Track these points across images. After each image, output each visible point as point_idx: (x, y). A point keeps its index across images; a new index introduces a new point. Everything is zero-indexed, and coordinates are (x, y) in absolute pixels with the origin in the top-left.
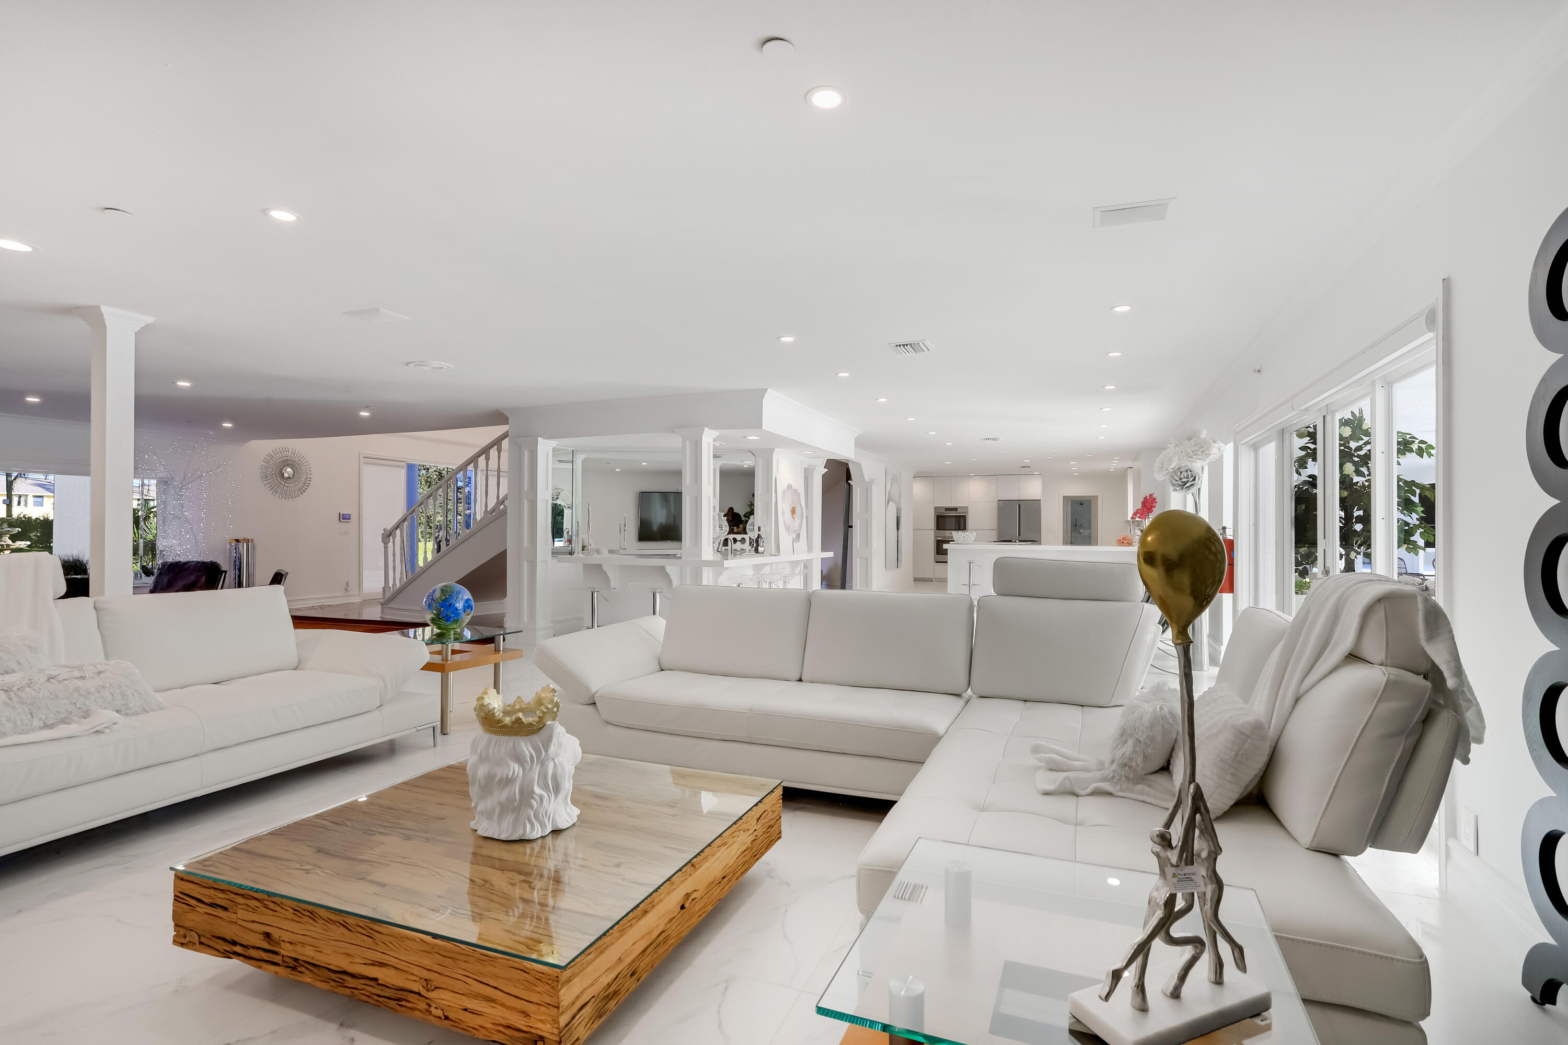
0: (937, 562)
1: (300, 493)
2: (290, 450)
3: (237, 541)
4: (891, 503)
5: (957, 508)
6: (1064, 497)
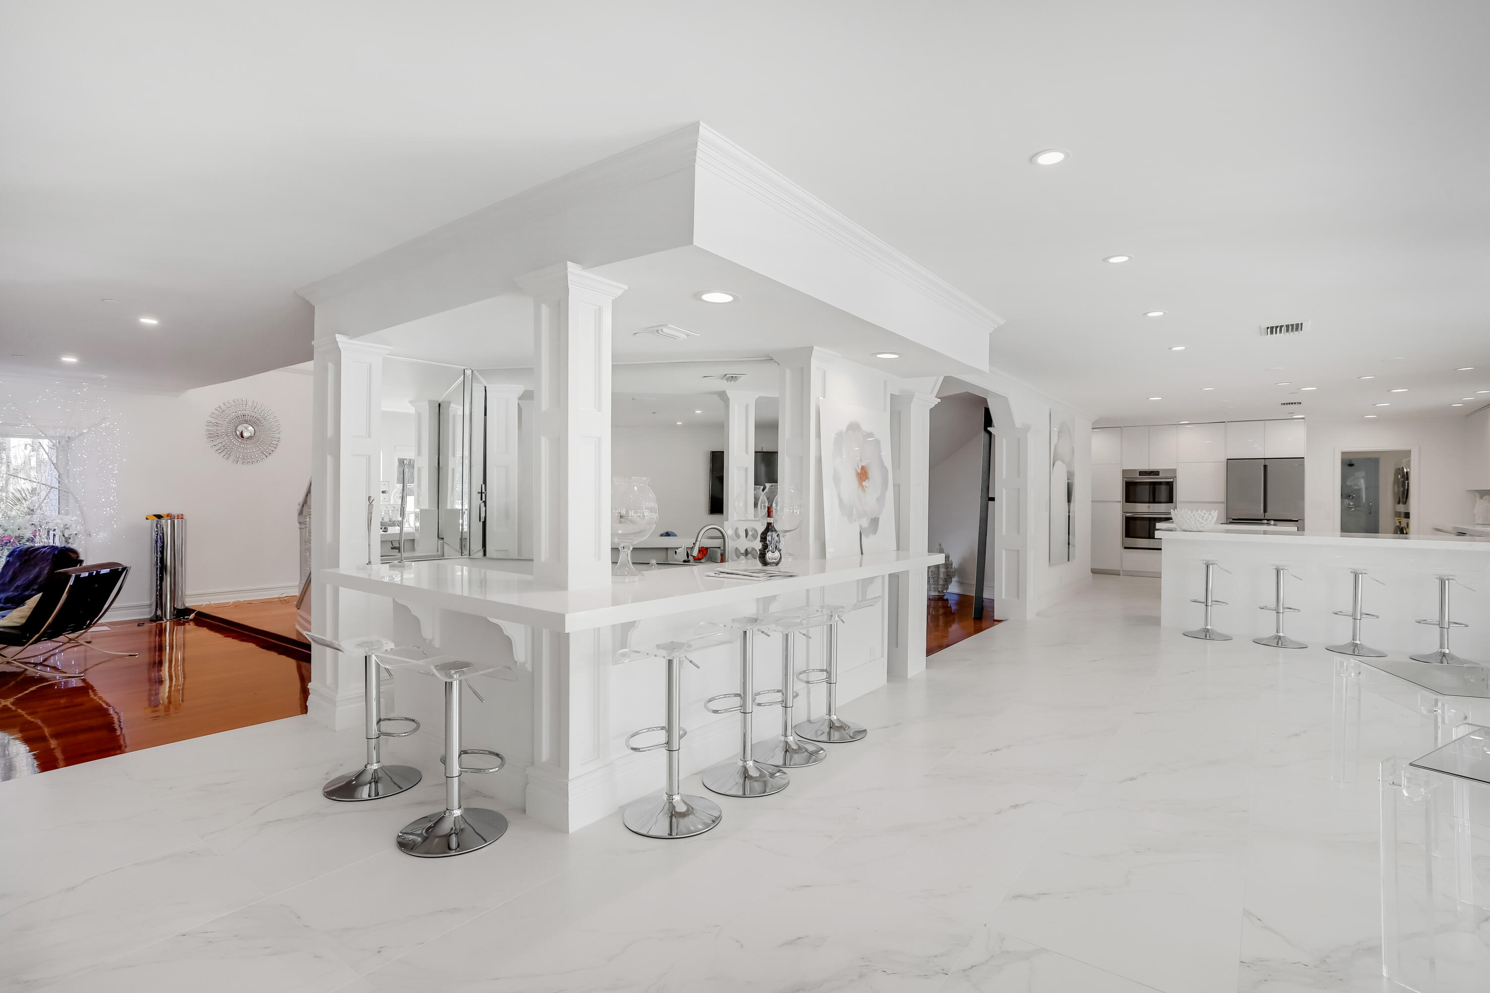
0: (1126, 548)
1: (264, 457)
2: (250, 403)
3: (159, 517)
4: (1058, 463)
5: (1159, 472)
6: (1343, 453)
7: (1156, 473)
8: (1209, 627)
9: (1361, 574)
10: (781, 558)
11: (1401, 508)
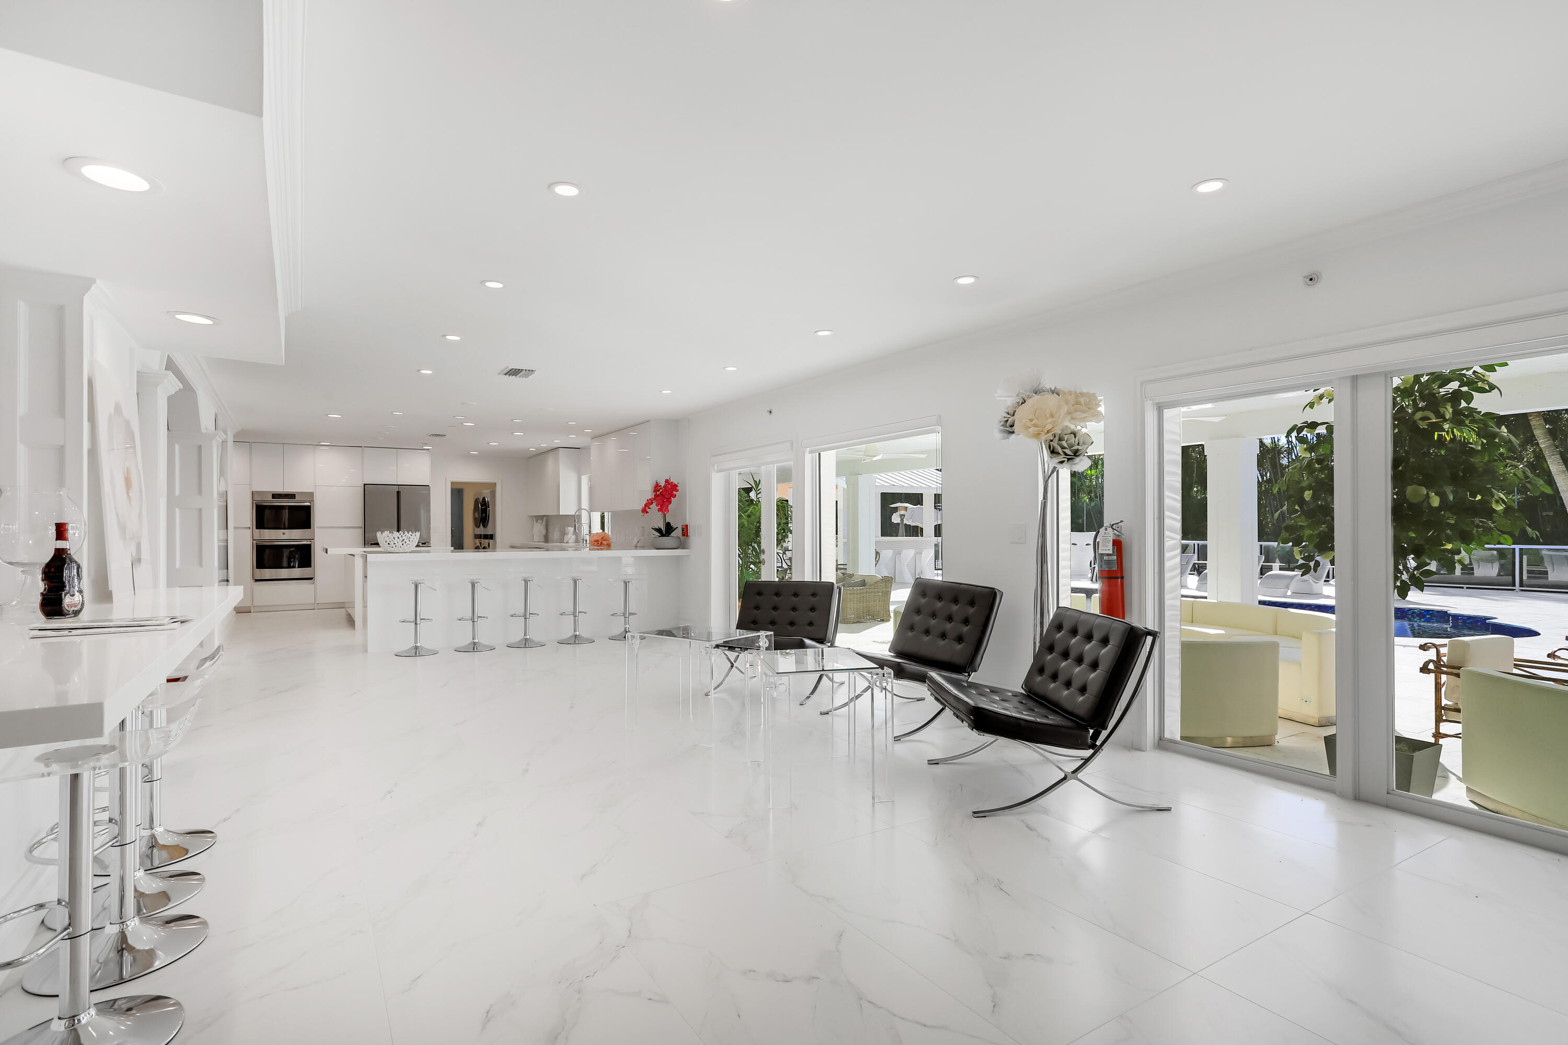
0: (257, 580)
5: (295, 495)
6: (452, 483)
7: (292, 496)
8: (418, 645)
9: (529, 581)
10: (83, 604)
11: (481, 530)
